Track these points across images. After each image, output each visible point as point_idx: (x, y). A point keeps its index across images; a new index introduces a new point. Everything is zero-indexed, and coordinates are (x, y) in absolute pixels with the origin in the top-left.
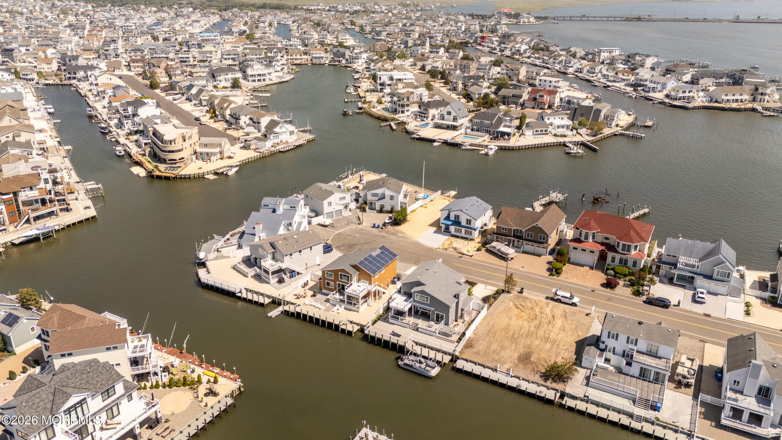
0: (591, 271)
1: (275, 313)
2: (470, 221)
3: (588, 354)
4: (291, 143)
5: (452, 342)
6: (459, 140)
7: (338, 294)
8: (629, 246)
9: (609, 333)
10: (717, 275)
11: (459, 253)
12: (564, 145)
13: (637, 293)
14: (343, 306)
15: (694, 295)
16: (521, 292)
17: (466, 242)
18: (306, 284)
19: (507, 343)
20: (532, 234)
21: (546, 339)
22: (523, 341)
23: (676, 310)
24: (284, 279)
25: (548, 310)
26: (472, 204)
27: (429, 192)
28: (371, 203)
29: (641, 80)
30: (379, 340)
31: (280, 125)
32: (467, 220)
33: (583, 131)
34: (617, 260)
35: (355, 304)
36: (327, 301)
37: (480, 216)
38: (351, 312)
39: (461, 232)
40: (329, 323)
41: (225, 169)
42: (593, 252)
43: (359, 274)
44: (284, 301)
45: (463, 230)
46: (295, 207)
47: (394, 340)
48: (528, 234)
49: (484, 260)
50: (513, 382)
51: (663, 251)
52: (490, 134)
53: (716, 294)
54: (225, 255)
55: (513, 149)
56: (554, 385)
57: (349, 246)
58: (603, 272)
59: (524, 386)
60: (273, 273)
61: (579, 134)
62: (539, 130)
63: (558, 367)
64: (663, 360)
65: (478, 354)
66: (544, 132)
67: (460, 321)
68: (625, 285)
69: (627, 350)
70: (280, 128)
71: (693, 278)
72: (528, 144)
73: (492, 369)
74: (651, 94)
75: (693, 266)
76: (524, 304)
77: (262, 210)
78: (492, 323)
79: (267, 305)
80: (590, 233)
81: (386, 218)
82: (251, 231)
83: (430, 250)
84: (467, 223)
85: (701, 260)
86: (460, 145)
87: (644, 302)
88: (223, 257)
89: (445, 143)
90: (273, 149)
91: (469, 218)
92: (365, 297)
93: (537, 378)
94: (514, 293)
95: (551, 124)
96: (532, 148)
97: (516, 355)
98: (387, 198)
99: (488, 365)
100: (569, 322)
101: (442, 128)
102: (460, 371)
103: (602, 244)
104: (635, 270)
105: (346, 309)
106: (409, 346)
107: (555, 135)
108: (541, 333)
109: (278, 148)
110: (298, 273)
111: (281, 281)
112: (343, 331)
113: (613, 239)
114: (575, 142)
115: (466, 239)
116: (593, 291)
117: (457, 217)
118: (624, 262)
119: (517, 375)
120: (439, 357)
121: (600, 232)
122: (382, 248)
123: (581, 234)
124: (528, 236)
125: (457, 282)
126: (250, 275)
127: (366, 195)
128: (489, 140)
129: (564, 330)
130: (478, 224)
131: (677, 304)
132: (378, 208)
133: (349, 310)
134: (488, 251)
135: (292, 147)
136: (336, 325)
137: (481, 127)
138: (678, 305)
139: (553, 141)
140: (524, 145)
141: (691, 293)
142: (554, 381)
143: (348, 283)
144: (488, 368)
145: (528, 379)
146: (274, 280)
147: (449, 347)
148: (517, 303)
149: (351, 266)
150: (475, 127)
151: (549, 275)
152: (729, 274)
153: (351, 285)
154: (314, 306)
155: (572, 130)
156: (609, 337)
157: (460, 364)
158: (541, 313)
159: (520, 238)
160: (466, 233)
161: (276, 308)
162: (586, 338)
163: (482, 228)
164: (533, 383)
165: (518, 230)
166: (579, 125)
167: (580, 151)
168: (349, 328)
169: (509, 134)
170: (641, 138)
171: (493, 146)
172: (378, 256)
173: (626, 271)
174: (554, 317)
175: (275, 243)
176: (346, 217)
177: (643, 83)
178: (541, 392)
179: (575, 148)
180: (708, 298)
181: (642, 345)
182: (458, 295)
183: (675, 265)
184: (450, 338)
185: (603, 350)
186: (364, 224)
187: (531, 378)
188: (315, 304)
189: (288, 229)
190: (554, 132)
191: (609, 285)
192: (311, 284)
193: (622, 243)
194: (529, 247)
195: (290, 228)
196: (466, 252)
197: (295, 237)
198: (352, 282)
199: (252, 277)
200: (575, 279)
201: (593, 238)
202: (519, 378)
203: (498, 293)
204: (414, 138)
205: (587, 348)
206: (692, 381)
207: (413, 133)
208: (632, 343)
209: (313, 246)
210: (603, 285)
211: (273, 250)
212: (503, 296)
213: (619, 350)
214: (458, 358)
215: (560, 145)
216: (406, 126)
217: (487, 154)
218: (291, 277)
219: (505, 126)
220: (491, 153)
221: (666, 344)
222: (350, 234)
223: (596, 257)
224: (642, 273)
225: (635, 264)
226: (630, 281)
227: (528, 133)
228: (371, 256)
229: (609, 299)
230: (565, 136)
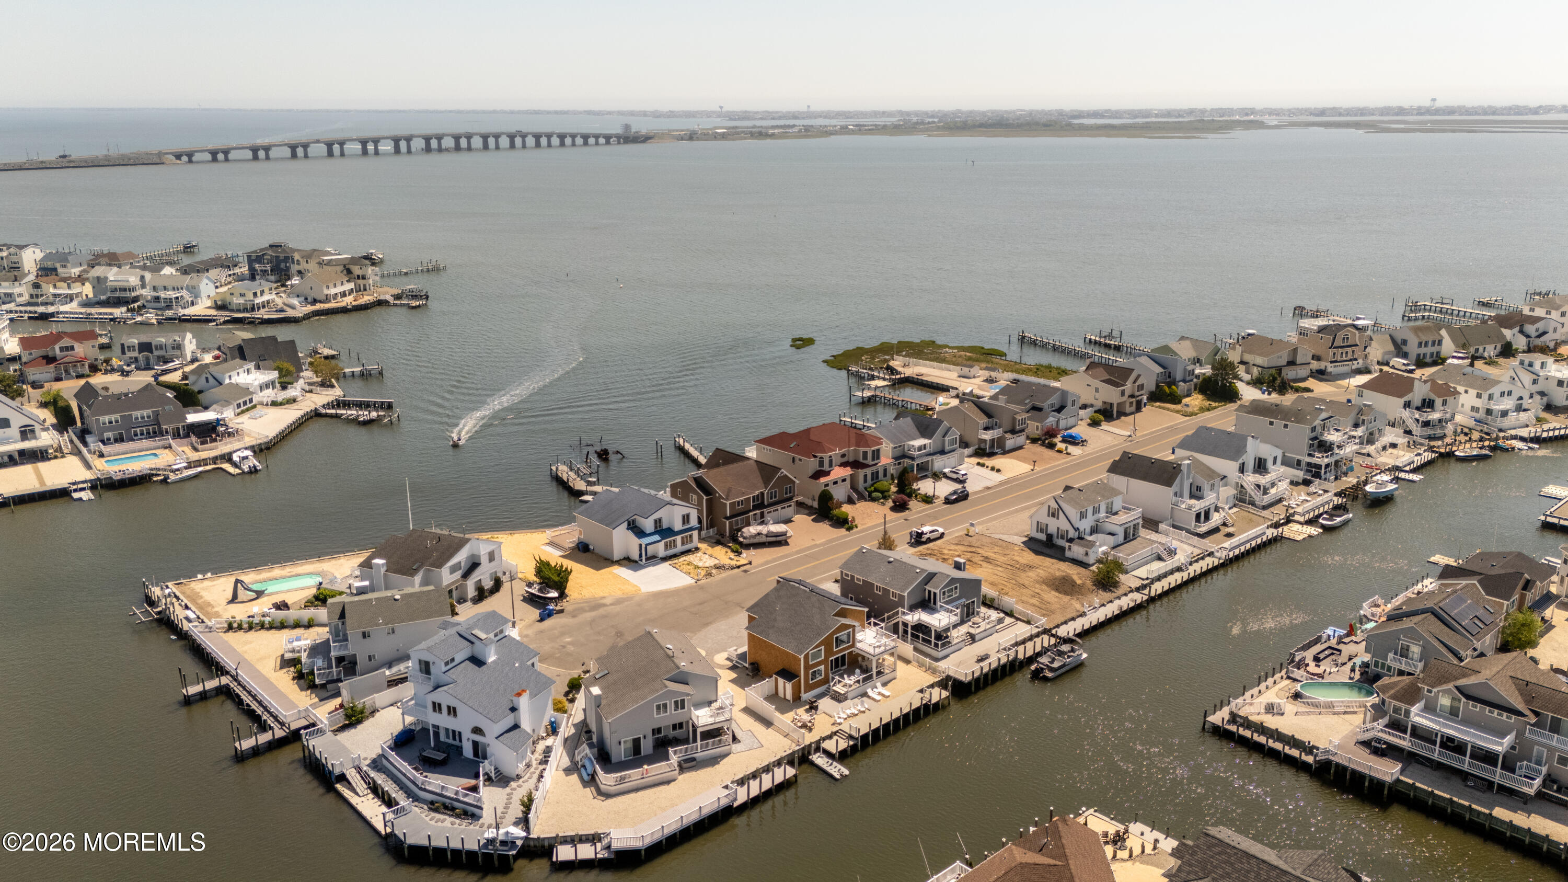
0: (857, 505)
5: (1013, 624)
9: (1081, 513)
10: (949, 445)
11: (733, 568)
12: (316, 415)
13: (927, 501)
20: (775, 492)
29: (125, 290)
34: (869, 477)
36: (842, 698)
39: (675, 546)
42: (843, 480)
44: (809, 746)
45: (679, 539)
48: (772, 493)
52: (175, 437)
58: (866, 501)
62: (241, 401)
66: (249, 405)
73: (1081, 616)
74: (182, 312)
82: (509, 722)
84: (684, 523)
85: (925, 436)
87: (946, 504)
91: (687, 511)
98: (484, 561)
104: (888, 480)
107: (276, 404)
111: (734, 737)
113: (853, 452)
114: (328, 404)
117: (660, 523)
118: (875, 477)
123: (821, 463)
124: (770, 499)
132: (471, 592)
133: (889, 682)
134: (753, 545)
137: (128, 430)
144: (1077, 617)
149: (835, 615)
150: (109, 435)
151: (848, 530)
155: (285, 388)
156: (1080, 519)
159: (762, 506)
160: (683, 543)
162: (1028, 548)
171: (244, 452)
173: (885, 484)
177: (134, 294)
183: (909, 455)
185: (1081, 538)
190: (264, 399)
191: (899, 507)
193: (870, 450)
194: (772, 515)
196: (734, 564)
200: (867, 520)
208: (1096, 512)
210: (894, 511)
213: (1088, 529)
214: (1049, 631)
217: (251, 469)
223: (848, 486)
225: (886, 471)
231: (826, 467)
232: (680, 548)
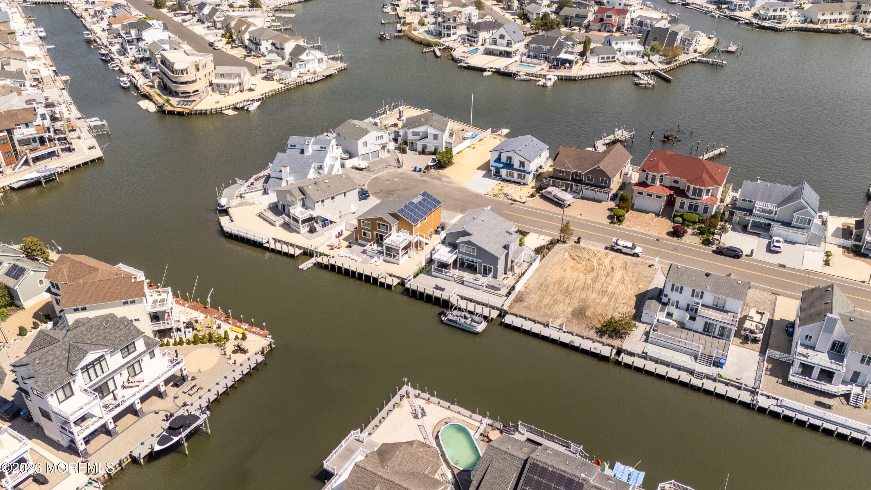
0: (657, 218)
1: (307, 265)
2: (524, 163)
3: (649, 308)
4: (321, 72)
5: (501, 296)
6: (513, 69)
7: (375, 245)
8: (701, 190)
9: (673, 285)
10: (797, 222)
11: (511, 199)
12: (634, 74)
13: (707, 242)
14: (381, 258)
15: (769, 243)
16: (578, 242)
17: (519, 187)
18: (340, 234)
19: (560, 297)
20: (592, 178)
21: (604, 293)
22: (577, 295)
23: (748, 260)
24: (315, 228)
25: (606, 262)
26: (526, 143)
27: (477, 131)
28: (412, 143)
30: (421, 294)
31: (307, 51)
32: (520, 162)
33: (656, 58)
34: (686, 206)
35: (394, 256)
36: (364, 252)
37: (535, 157)
38: (390, 264)
39: (513, 176)
40: (366, 276)
41: (245, 104)
42: (659, 197)
43: (399, 224)
44: (316, 252)
45: (516, 173)
46: (325, 148)
47: (437, 294)
48: (589, 177)
49: (538, 207)
50: (566, 338)
51: (738, 195)
52: (549, 62)
53: (793, 243)
54: (250, 201)
55: (575, 80)
56: (610, 341)
57: (387, 192)
58: (670, 219)
59: (577, 342)
60: (304, 222)
61: (651, 61)
62: (606, 56)
63: (616, 322)
64: (730, 314)
65: (528, 308)
66: (611, 59)
67: (510, 273)
68: (694, 234)
69: (691, 304)
70: (307, 55)
71: (769, 225)
72: (592, 74)
73: (543, 324)
74: (737, 13)
75: (770, 212)
76: (580, 255)
77: (288, 151)
78: (545, 276)
79: (297, 256)
80: (658, 175)
81: (428, 160)
82: (278, 175)
83: (478, 196)
84: (520, 166)
85: (780, 205)
86: (515, 74)
87: (714, 252)
88: (247, 204)
89: (498, 72)
90: (299, 80)
91: (523, 160)
92: (405, 248)
93: (592, 334)
94: (571, 243)
95: (619, 50)
96: (596, 78)
97: (570, 310)
98: (430, 137)
99: (540, 320)
100: (630, 274)
101: (494, 55)
102: (509, 326)
103: (671, 188)
104: (705, 216)
105: (385, 261)
106: (453, 300)
107: (624, 63)
108: (598, 286)
109: (305, 78)
110: (331, 222)
111: (312, 230)
112: (382, 284)
113: (683, 183)
114: (646, 71)
115: (519, 183)
116: (658, 240)
117: (509, 159)
118: (693, 208)
119: (570, 330)
120: (486, 312)
121: (669, 175)
122: (425, 194)
123: (647, 177)
124: (588, 180)
125: (507, 232)
126: (277, 224)
127: (406, 133)
128: (547, 69)
129: (623, 283)
130: (532, 167)
131: (749, 253)
132: (420, 148)
133: (389, 262)
134: (543, 197)
135: (322, 78)
136: (374, 278)
137: (539, 54)
138: (751, 255)
139: (620, 70)
140: (588, 74)
141: (766, 241)
142: (610, 336)
143: (387, 233)
144: (539, 323)
145: (582, 334)
146: (304, 229)
147: (497, 301)
148: (573, 254)
149: (390, 214)
150: (532, 53)
151: (610, 223)
152: (810, 220)
153: (390, 235)
154: (350, 258)
155: (643, 57)
156: (672, 290)
157: (508, 319)
158: (599, 265)
159: (579, 182)
160: (518, 177)
161: (308, 260)
162: (648, 291)
163: (537, 171)
164: (587, 338)
165: (577, 173)
166: (651, 50)
167: (651, 82)
168: (389, 281)
169: (570, 62)
170: (722, 66)
171: (553, 76)
172: (420, 203)
173: (696, 217)
174: (613, 269)
175: (305, 188)
176: (383, 159)
178: (595, 349)
179: (646, 78)
180: (784, 247)
181: (708, 299)
182: (508, 246)
183: (750, 211)
184: (498, 292)
185: (665, 304)
186: (404, 167)
187: (585, 333)
188: (351, 256)
189: (319, 173)
190: (622, 59)
191: (676, 233)
192: (346, 234)
193: (692, 186)
194: (588, 192)
195: (321, 171)
196: (518, 199)
197: (327, 181)
198: (392, 232)
199: (280, 226)
200: (638, 227)
201: (661, 181)
202: (572, 334)
203: (553, 243)
204: (461, 67)
205: (648, 302)
206: (760, 336)
207: (460, 61)
208: (697, 296)
209: (348, 191)
210: (669, 234)
211: (303, 197)
212: (558, 246)
213: (683, 303)
214: (506, 313)
215: (628, 74)
216: (452, 52)
217: (544, 86)
218: (324, 226)
219: (566, 52)
220: (549, 84)
221: (734, 297)
222: (389, 178)
223: (662, 203)
224: (713, 220)
225: (706, 210)
226: (699, 229)
227: (593, 60)
228: (412, 203)
229: (675, 249)
230: (634, 64)
231: (649, 182)
232: (515, 178)
